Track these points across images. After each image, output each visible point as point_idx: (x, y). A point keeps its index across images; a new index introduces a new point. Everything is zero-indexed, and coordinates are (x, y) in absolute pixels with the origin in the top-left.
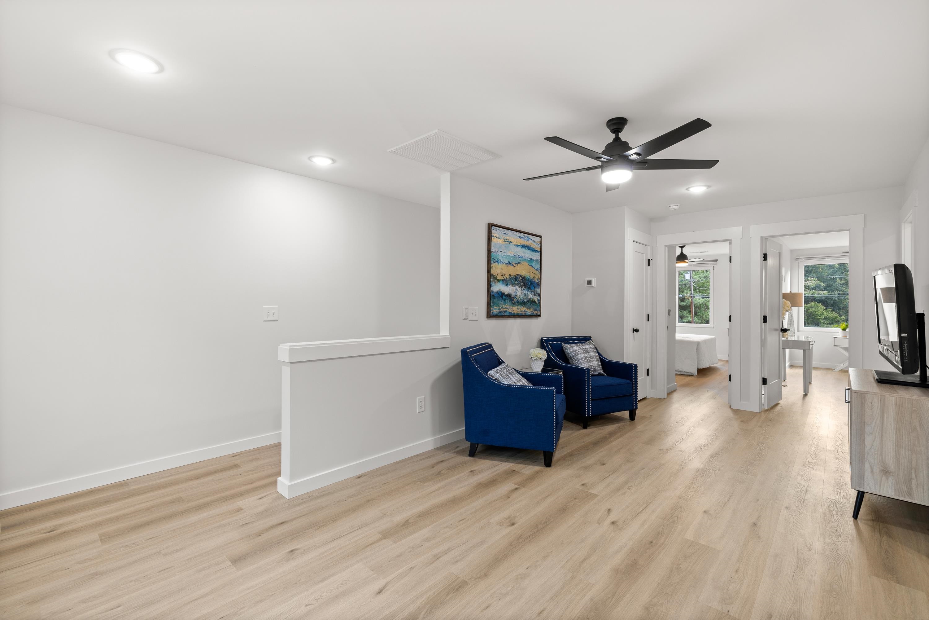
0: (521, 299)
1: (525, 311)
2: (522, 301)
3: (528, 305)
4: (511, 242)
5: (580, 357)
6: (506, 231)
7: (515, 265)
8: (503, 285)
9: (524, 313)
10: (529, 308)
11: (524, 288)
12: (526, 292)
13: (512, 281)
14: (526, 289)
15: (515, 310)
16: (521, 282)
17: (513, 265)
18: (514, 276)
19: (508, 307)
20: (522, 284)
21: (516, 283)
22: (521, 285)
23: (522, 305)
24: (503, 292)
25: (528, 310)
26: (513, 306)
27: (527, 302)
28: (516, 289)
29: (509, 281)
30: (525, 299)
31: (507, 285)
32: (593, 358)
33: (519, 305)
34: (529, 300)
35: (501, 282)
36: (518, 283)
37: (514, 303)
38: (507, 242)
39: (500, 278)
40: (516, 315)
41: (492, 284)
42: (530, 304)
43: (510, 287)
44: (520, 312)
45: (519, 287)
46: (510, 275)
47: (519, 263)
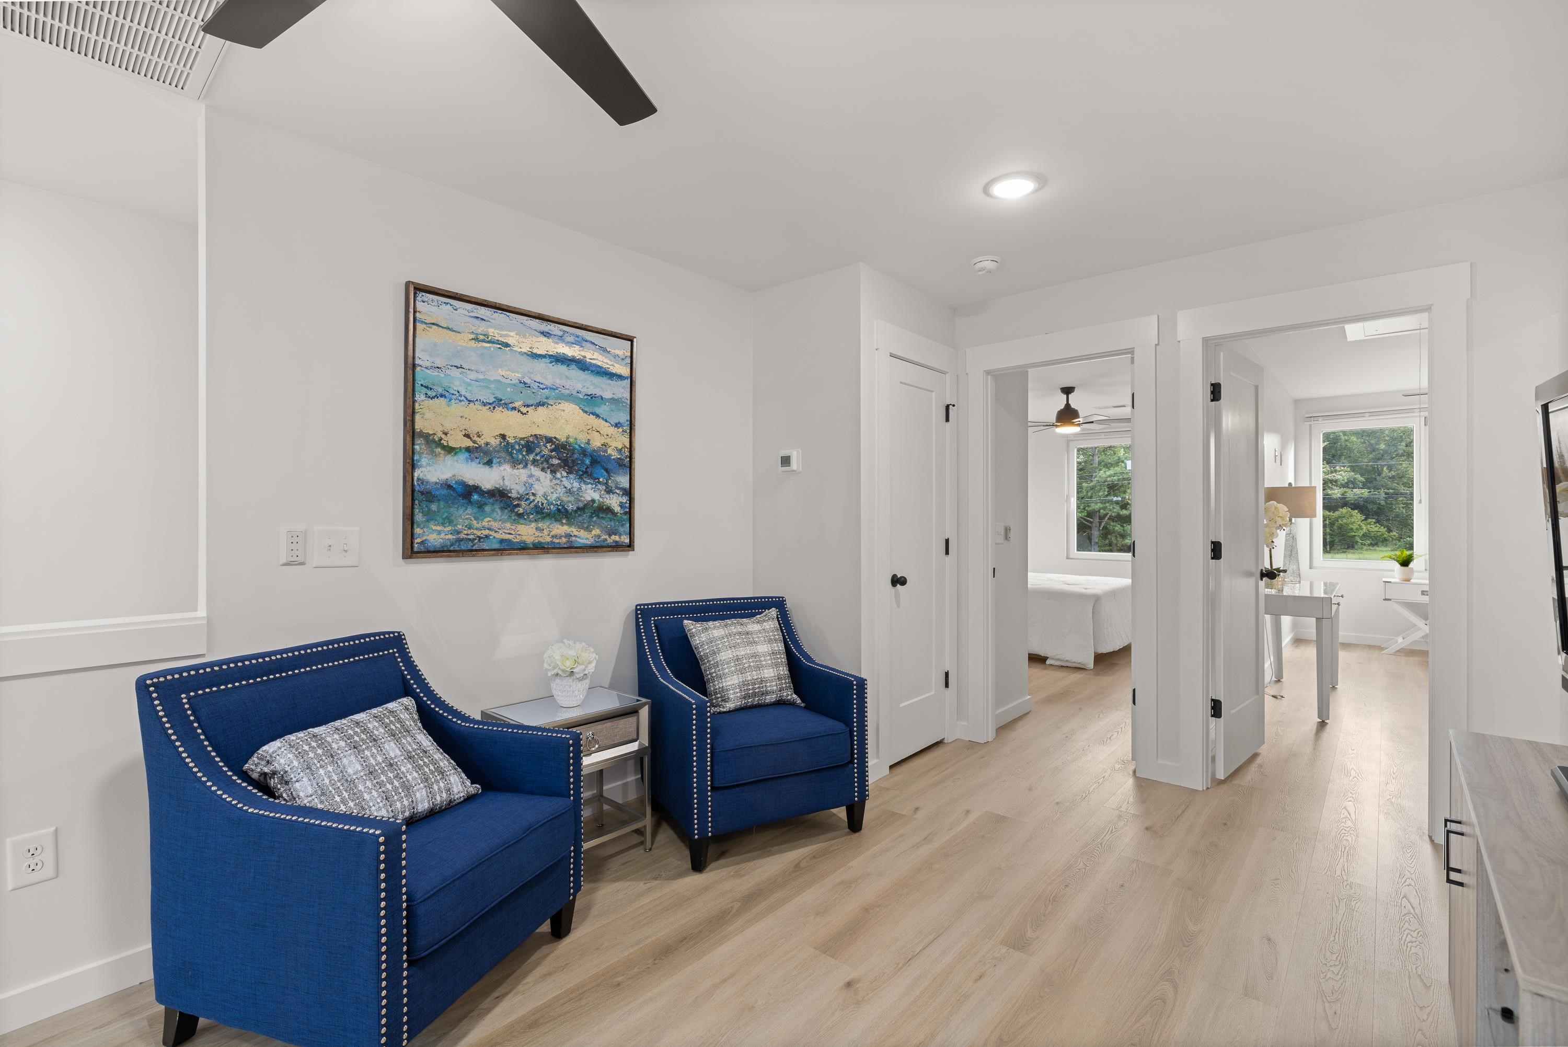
0: (550, 504)
1: (568, 536)
2: (559, 510)
3: (581, 518)
4: (507, 345)
5: (724, 658)
6: (483, 312)
7: (524, 410)
8: (474, 464)
9: (564, 540)
10: (587, 527)
11: (565, 474)
12: (572, 483)
13: (511, 454)
14: (571, 476)
15: (527, 532)
16: (551, 457)
17: (514, 409)
18: (522, 439)
19: (495, 525)
20: (556, 462)
21: (531, 457)
22: (553, 465)
23: (556, 520)
24: (471, 483)
25: (583, 533)
26: (515, 522)
27: (576, 511)
28: (531, 476)
29: (498, 452)
30: (570, 502)
31: (489, 463)
32: (763, 659)
33: (543, 518)
34: (585, 505)
35: (463, 456)
36: (538, 458)
37: (520, 516)
38: (489, 342)
39: (456, 441)
40: (531, 546)
41: (419, 461)
42: (591, 517)
43: (502, 468)
44: (548, 539)
45: (543, 470)
46: (503, 437)
47: (541, 404)
